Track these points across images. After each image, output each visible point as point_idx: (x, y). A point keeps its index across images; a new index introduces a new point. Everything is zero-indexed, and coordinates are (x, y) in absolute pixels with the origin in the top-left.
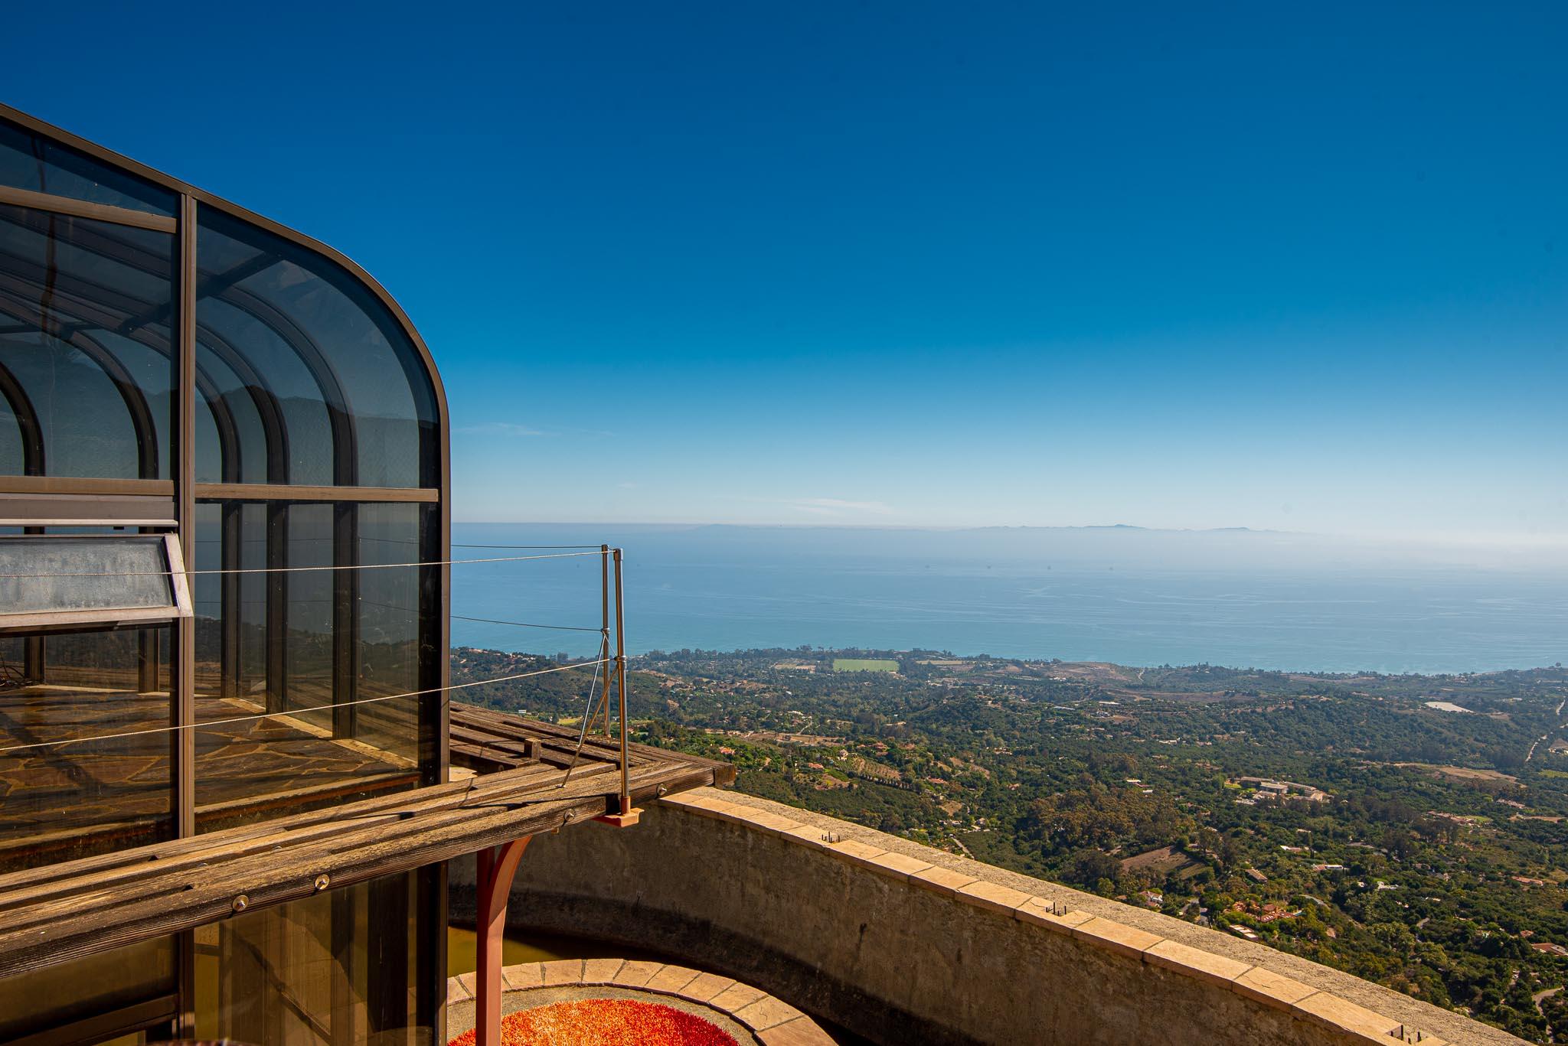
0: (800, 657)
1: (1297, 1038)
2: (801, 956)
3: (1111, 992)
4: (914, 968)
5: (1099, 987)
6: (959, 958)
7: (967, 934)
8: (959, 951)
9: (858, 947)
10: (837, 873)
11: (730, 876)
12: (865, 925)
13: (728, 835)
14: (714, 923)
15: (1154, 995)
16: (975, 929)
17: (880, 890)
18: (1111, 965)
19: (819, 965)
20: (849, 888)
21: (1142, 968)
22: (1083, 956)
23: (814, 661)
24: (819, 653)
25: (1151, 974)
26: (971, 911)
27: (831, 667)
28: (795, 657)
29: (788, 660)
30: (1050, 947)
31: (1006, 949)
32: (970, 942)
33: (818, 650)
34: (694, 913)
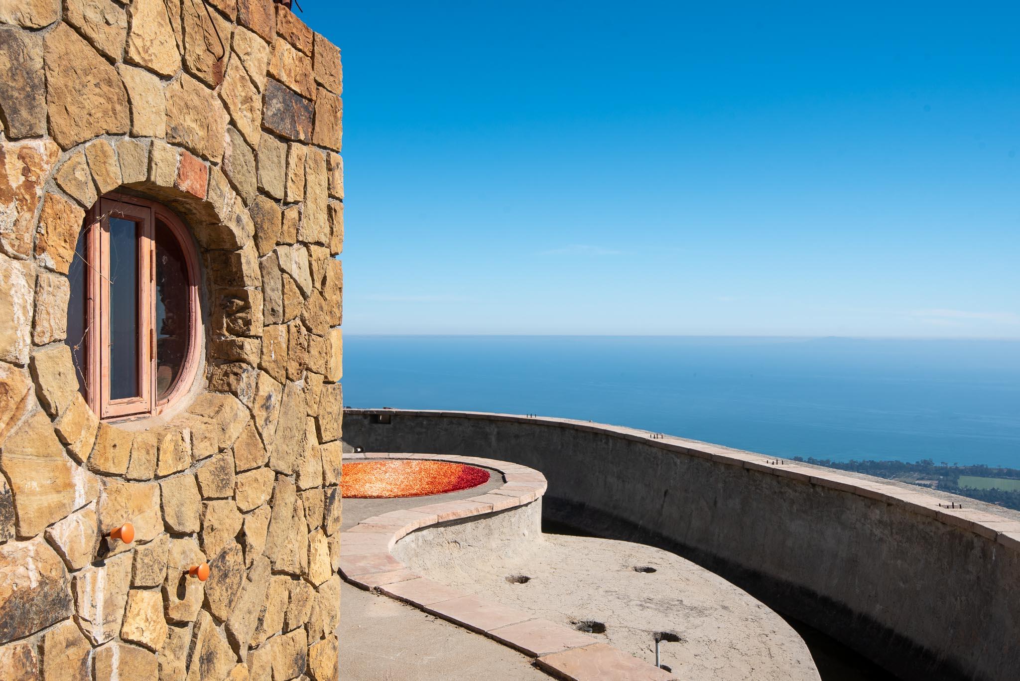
0: (920, 471)
1: (888, 519)
2: (633, 518)
3: (795, 511)
4: (691, 514)
5: (789, 508)
6: (715, 503)
7: (720, 485)
8: (716, 498)
9: (662, 506)
10: (654, 458)
11: (599, 472)
12: (667, 490)
13: (599, 443)
14: (587, 504)
15: (818, 508)
16: (725, 481)
17: (675, 464)
18: (796, 491)
19: (641, 522)
20: (660, 467)
21: (812, 490)
22: (782, 488)
23: (936, 476)
24: (942, 468)
25: (817, 493)
26: (723, 469)
27: (956, 483)
28: (915, 471)
29: (907, 474)
30: (764, 486)
31: (741, 492)
32: (722, 491)
33: (941, 465)
34: (576, 499)
